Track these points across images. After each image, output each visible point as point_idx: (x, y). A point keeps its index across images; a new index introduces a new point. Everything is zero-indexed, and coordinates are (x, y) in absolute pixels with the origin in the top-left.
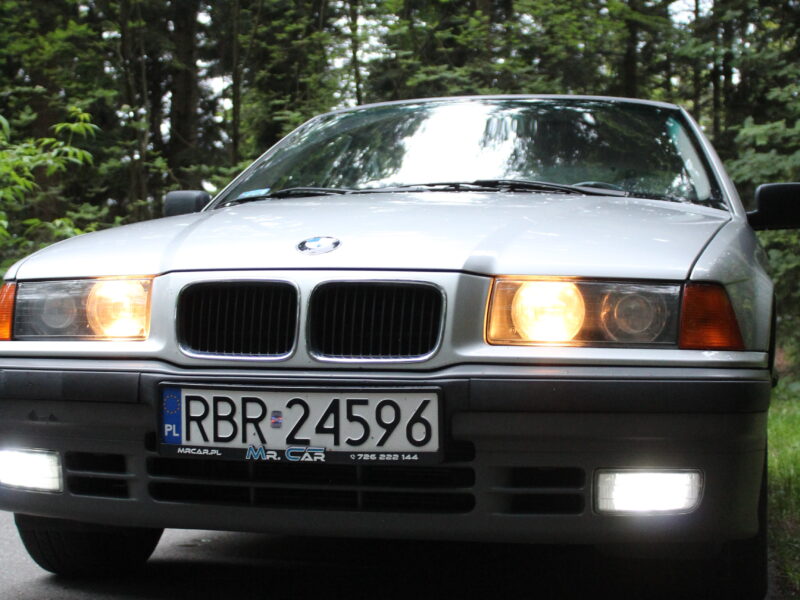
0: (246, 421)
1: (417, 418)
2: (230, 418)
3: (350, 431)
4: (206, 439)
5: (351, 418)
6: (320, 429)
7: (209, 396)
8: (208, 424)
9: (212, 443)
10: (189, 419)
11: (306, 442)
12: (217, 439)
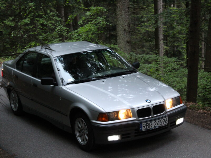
0: (150, 125)
1: (166, 120)
2: (148, 125)
3: (160, 123)
4: (145, 128)
5: (160, 122)
6: (158, 124)
7: (145, 123)
8: (145, 127)
9: (146, 129)
10: (143, 127)
11: (156, 126)
12: (147, 128)
